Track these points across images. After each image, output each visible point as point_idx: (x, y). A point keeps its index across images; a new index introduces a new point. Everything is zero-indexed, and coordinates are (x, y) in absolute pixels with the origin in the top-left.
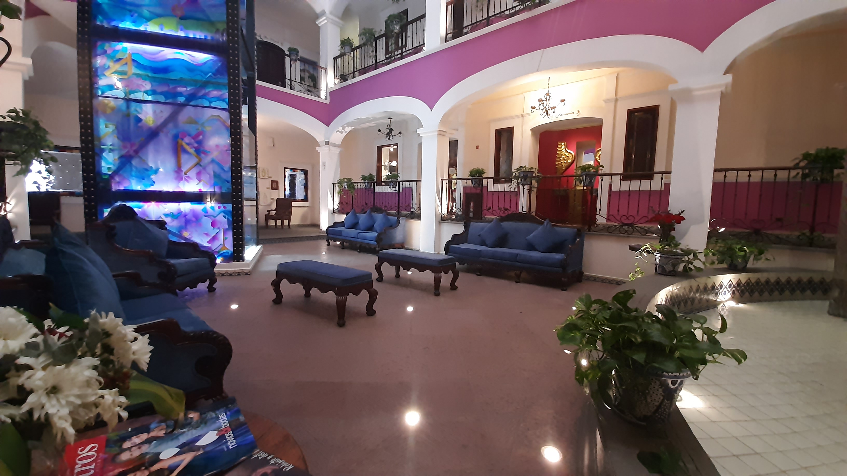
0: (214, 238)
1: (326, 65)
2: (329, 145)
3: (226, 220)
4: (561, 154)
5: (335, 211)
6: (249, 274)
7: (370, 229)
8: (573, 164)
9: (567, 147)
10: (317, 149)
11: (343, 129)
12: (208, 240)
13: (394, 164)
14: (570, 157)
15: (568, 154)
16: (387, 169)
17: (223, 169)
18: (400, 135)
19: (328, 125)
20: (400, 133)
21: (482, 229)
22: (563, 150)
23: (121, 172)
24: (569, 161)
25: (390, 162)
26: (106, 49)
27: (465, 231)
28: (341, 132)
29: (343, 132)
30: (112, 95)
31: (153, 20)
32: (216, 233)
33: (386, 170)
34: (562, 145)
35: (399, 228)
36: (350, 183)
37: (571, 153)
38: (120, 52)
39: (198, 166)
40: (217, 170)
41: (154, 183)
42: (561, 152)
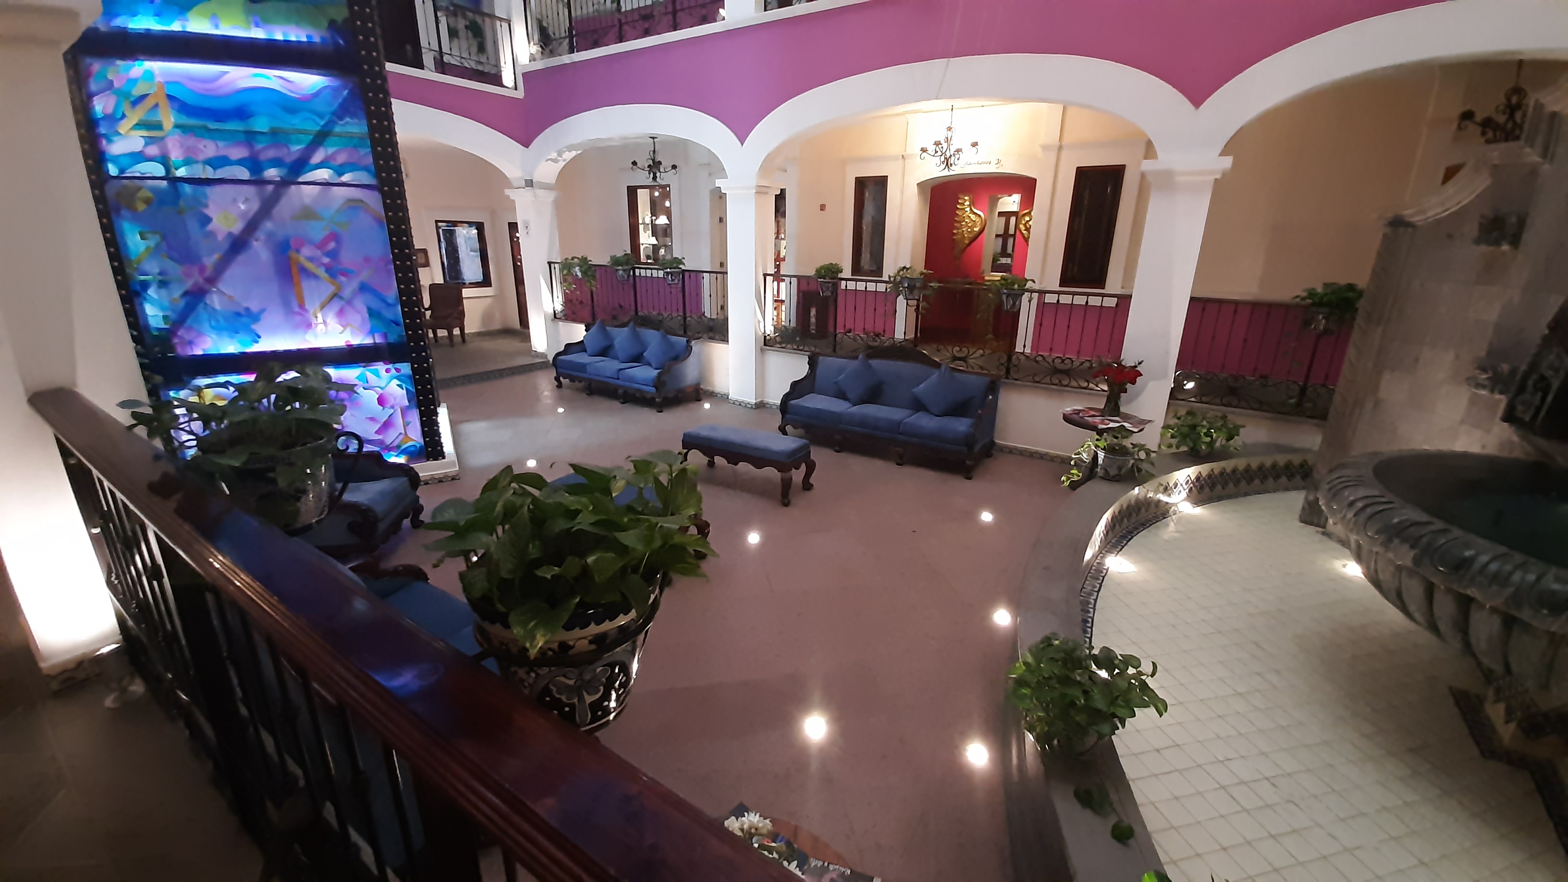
0: (387, 425)
1: (509, 13)
2: (532, 186)
3: (404, 391)
4: (964, 216)
5: (557, 316)
6: (457, 478)
7: (638, 358)
8: (982, 234)
9: (973, 204)
10: (507, 192)
11: (560, 155)
12: (377, 429)
13: (662, 220)
14: (978, 222)
15: (974, 216)
16: (649, 230)
17: (384, 301)
18: (674, 170)
19: (526, 145)
20: (674, 167)
21: (841, 371)
22: (966, 210)
23: (189, 322)
24: (976, 229)
25: (654, 218)
26: (110, 78)
27: (810, 374)
28: (555, 161)
29: (560, 160)
30: (142, 174)
31: (195, 9)
32: (389, 416)
33: (647, 232)
34: (965, 201)
35: (692, 360)
36: (585, 267)
37: (979, 216)
38: (139, 82)
39: (335, 299)
40: (376, 304)
41: (259, 337)
42: (963, 211)
